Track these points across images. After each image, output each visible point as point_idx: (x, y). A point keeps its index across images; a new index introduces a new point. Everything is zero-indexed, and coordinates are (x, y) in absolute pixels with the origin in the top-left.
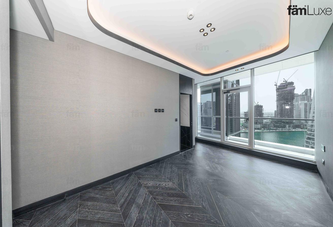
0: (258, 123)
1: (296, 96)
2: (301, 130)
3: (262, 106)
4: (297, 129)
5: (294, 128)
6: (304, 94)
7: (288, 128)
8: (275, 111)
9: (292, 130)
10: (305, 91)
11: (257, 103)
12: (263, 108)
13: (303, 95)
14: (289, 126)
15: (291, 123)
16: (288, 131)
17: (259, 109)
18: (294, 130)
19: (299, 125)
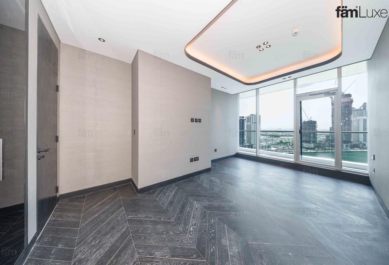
0: (311, 142)
1: (354, 111)
2: (360, 150)
3: (316, 122)
4: (355, 149)
5: (352, 148)
6: (362, 108)
7: (345, 148)
8: (330, 128)
9: (349, 150)
10: (363, 105)
11: (309, 118)
12: (316, 124)
13: (361, 110)
14: (347, 146)
15: (349, 141)
16: (345, 151)
17: (312, 125)
18: (352, 150)
19: (357, 145)
